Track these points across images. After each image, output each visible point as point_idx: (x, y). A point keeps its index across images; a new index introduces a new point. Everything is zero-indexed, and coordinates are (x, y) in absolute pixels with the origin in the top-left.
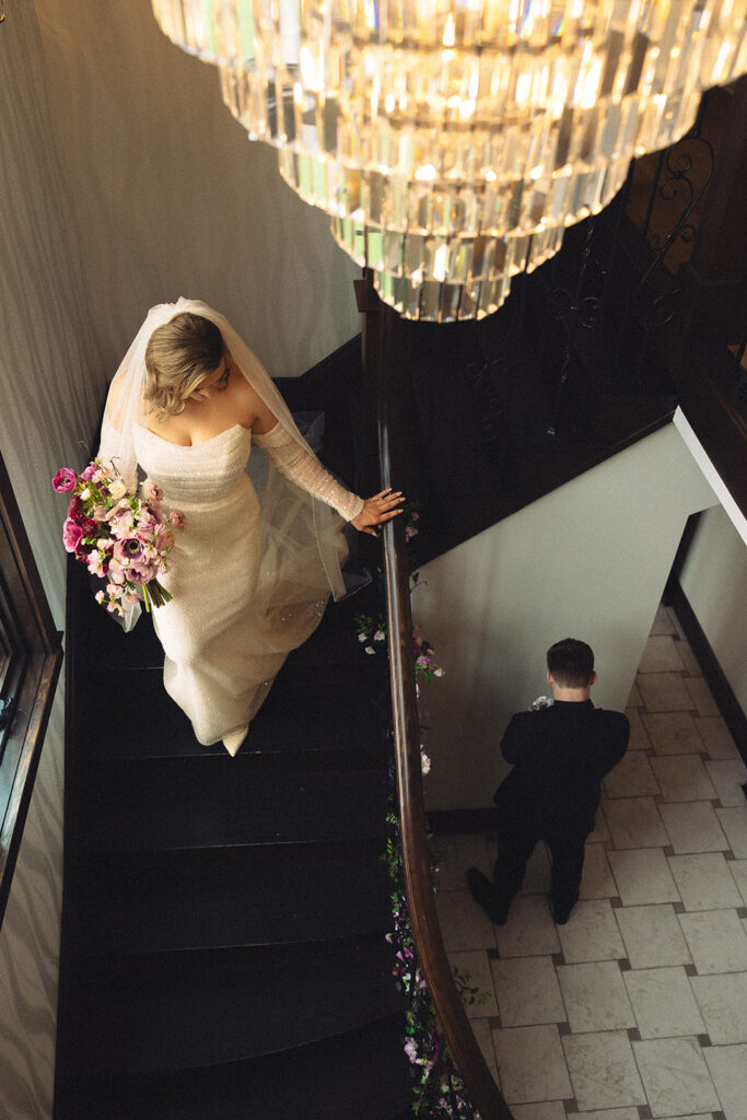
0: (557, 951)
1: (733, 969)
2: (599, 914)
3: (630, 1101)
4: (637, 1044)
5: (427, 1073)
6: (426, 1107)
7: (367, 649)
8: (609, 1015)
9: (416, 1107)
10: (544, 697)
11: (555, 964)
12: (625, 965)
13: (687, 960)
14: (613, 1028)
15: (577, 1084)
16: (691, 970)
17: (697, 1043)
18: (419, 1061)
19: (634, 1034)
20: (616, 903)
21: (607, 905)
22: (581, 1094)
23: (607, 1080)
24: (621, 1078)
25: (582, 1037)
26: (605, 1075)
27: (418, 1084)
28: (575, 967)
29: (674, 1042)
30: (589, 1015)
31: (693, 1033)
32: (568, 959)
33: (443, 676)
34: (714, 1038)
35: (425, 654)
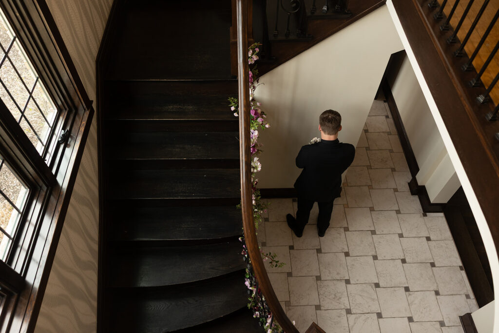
0: (319, 248)
1: (393, 258)
2: (338, 233)
3: (343, 307)
4: (348, 285)
5: (254, 293)
6: (253, 306)
7: (235, 114)
8: (338, 274)
9: (249, 305)
10: (316, 138)
11: (317, 253)
12: (347, 254)
13: (374, 253)
14: (339, 279)
15: (321, 300)
16: (375, 258)
17: (374, 286)
18: (251, 288)
19: (348, 282)
20: (346, 229)
21: (342, 230)
22: (322, 303)
23: (334, 298)
24: (340, 298)
25: (326, 282)
26: (334, 296)
27: (251, 297)
28: (326, 254)
29: (364, 285)
30: (330, 273)
31: (373, 282)
32: (323, 251)
33: (269, 128)
34: (381, 285)
35: (262, 117)
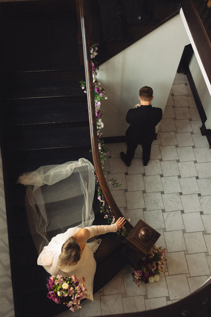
0: (144, 173)
1: (191, 176)
2: (156, 163)
3: (160, 208)
4: (163, 195)
5: (104, 204)
6: (104, 212)
7: (84, 91)
8: (156, 188)
9: (101, 211)
10: (138, 104)
11: (143, 176)
12: (162, 176)
13: (178, 174)
14: (157, 191)
15: (146, 205)
16: (179, 177)
17: (179, 194)
18: (101, 201)
19: (162, 193)
20: (161, 160)
21: (158, 161)
22: (147, 207)
23: (154, 203)
24: (158, 203)
25: (148, 194)
26: (154, 202)
27: (102, 206)
28: (148, 177)
29: (173, 194)
30: (151, 188)
31: (178, 192)
32: (147, 175)
33: (107, 99)
34: (183, 193)
35: (103, 93)
